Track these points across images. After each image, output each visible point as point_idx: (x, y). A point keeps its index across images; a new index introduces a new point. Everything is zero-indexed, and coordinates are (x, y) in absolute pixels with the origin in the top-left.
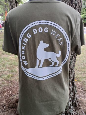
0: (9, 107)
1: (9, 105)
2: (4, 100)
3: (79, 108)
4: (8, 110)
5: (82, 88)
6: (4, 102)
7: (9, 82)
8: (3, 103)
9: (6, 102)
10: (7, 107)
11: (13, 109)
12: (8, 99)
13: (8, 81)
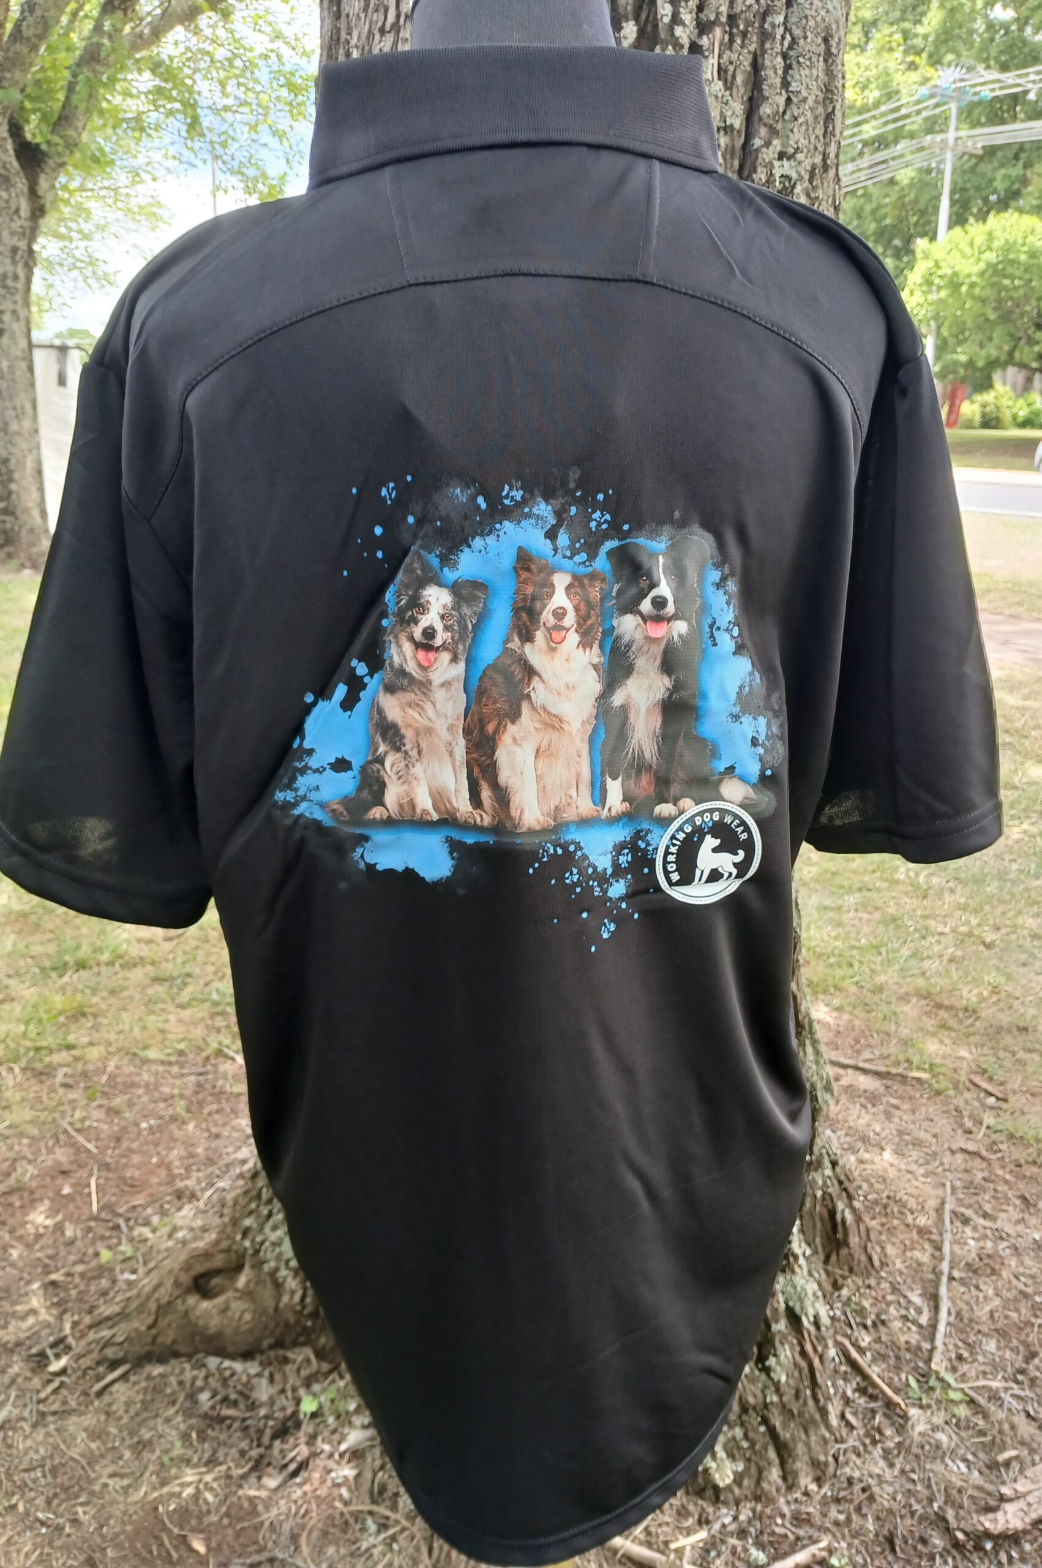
0: (110, 1353)
1: (106, 1333)
2: (36, 1286)
3: (863, 1258)
4: (100, 1394)
5: (867, 1055)
6: (33, 1312)
7: (60, 1078)
8: (31, 1320)
9: (61, 1307)
10: (80, 1357)
11: (158, 1370)
12: (80, 1268)
13: (43, 1074)
